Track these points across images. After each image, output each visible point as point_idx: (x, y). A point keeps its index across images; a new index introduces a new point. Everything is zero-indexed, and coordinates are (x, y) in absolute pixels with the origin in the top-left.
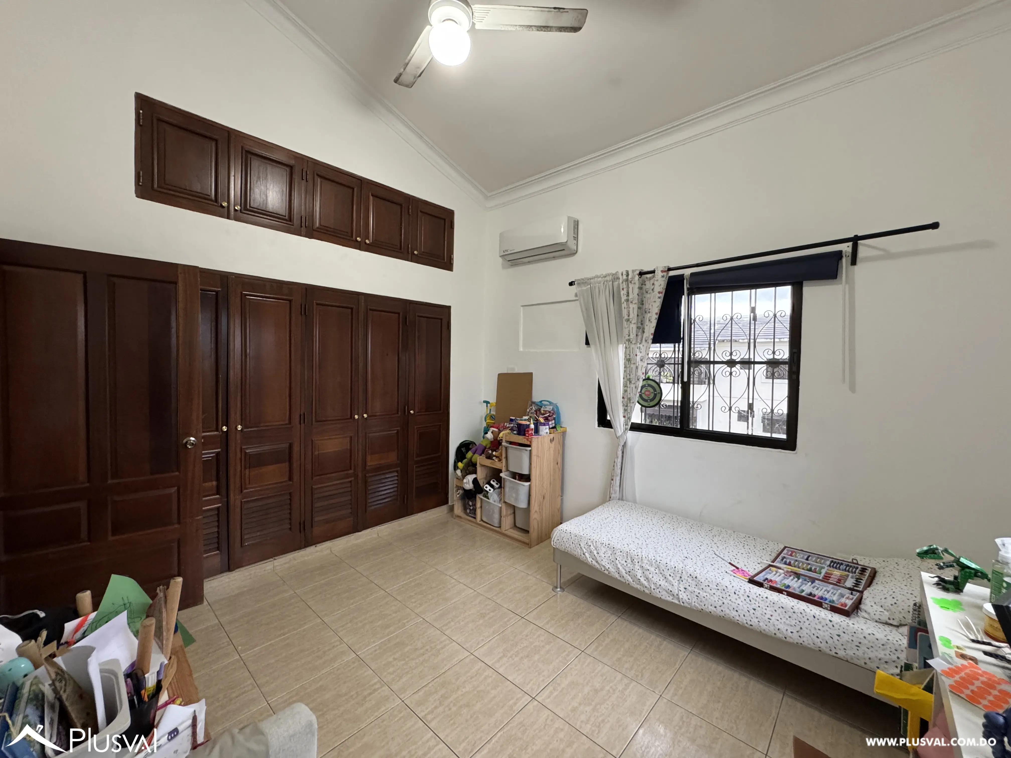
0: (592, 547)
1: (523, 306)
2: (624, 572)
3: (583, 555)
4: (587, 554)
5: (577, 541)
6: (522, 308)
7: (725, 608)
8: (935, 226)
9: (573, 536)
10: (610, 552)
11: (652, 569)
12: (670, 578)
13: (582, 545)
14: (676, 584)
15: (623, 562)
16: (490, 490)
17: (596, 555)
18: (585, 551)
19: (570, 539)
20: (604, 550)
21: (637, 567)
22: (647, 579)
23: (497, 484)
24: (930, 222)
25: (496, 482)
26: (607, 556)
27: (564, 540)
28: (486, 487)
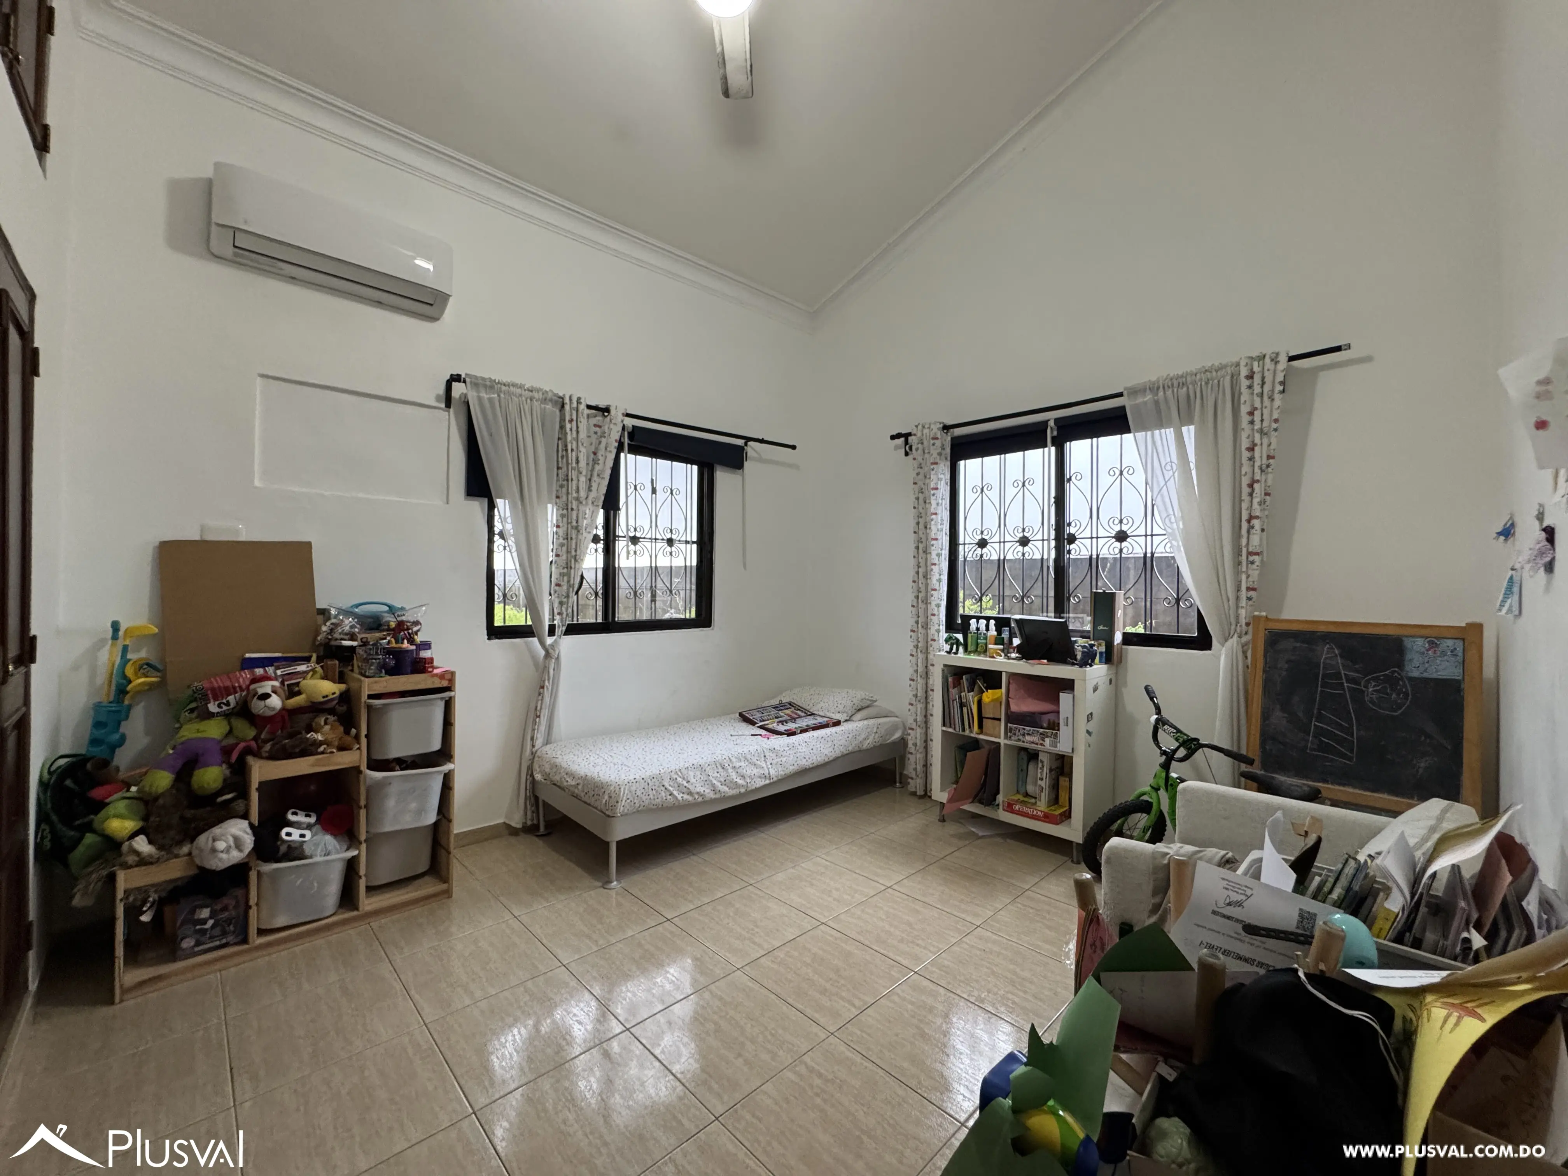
0: (679, 779)
1: (263, 376)
2: (719, 784)
3: (669, 797)
4: (675, 793)
5: (657, 784)
6: (259, 379)
7: (799, 762)
8: (793, 447)
9: (649, 781)
10: (698, 773)
11: (742, 764)
12: (758, 762)
13: (667, 785)
14: (764, 765)
15: (716, 774)
16: (302, 836)
17: (685, 784)
18: (671, 789)
19: (646, 787)
20: (691, 774)
21: (730, 770)
22: (743, 777)
23: (309, 816)
24: (791, 444)
25: (304, 813)
26: (698, 778)
27: (639, 793)
28: (289, 834)
